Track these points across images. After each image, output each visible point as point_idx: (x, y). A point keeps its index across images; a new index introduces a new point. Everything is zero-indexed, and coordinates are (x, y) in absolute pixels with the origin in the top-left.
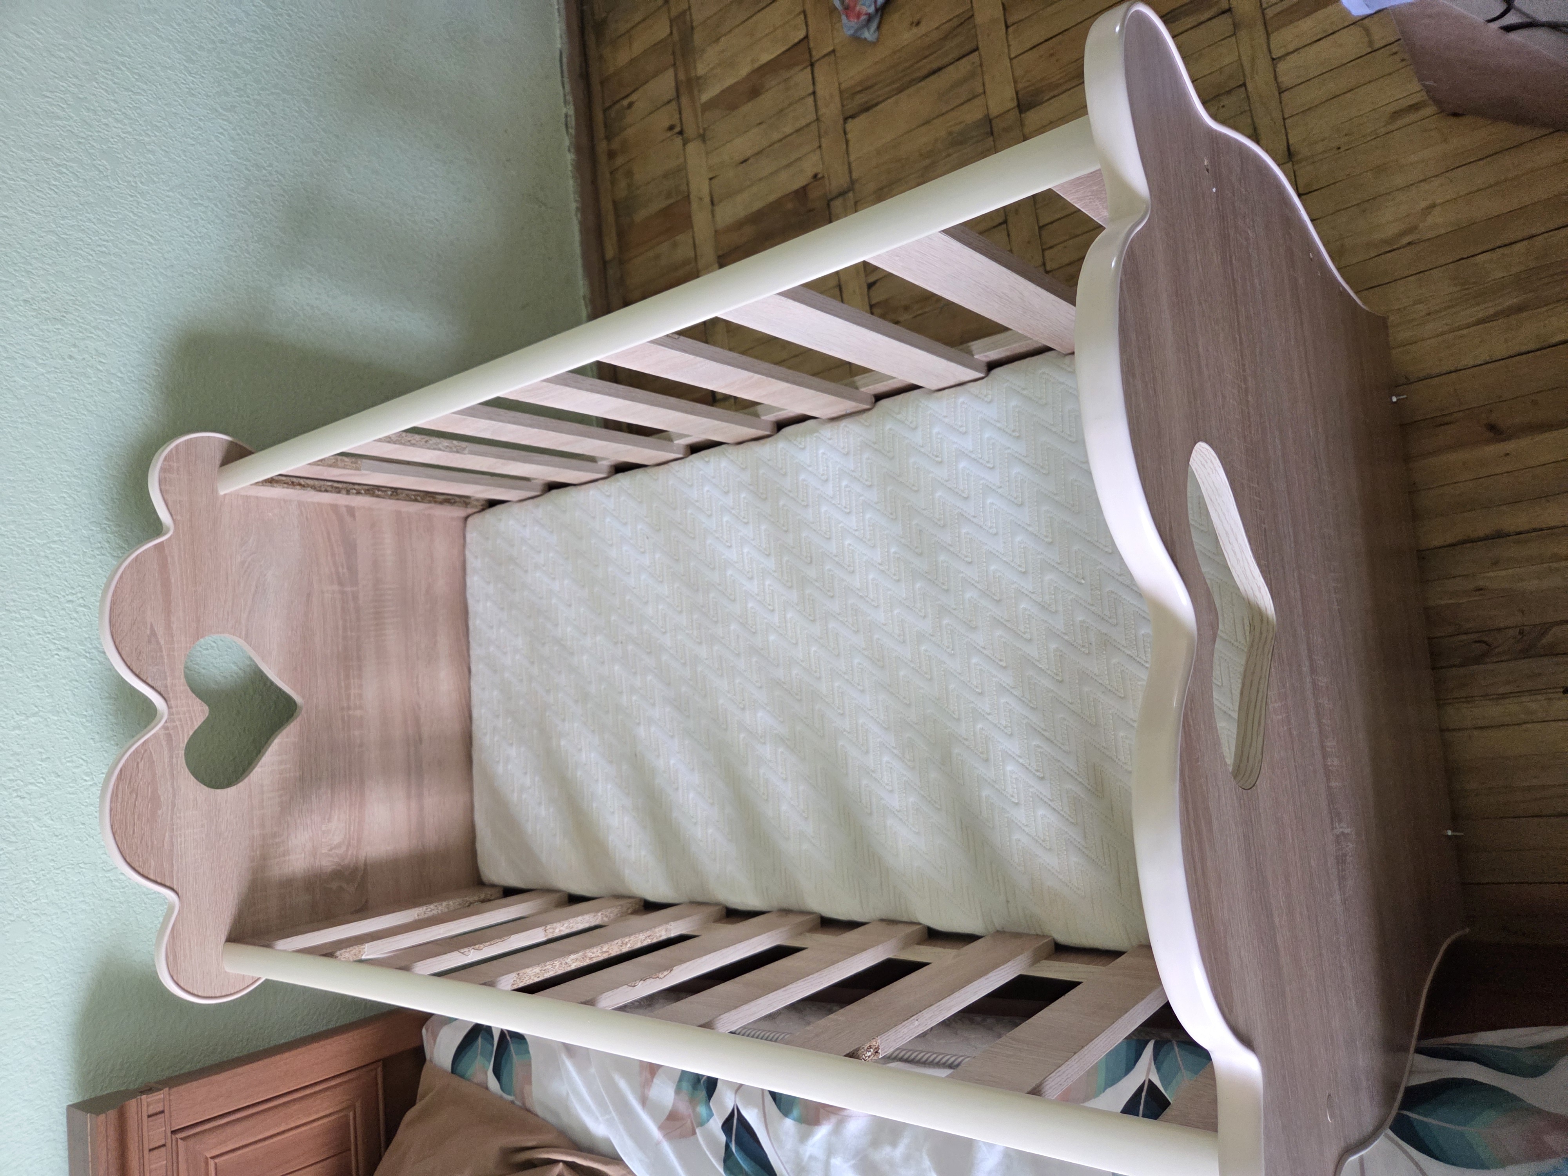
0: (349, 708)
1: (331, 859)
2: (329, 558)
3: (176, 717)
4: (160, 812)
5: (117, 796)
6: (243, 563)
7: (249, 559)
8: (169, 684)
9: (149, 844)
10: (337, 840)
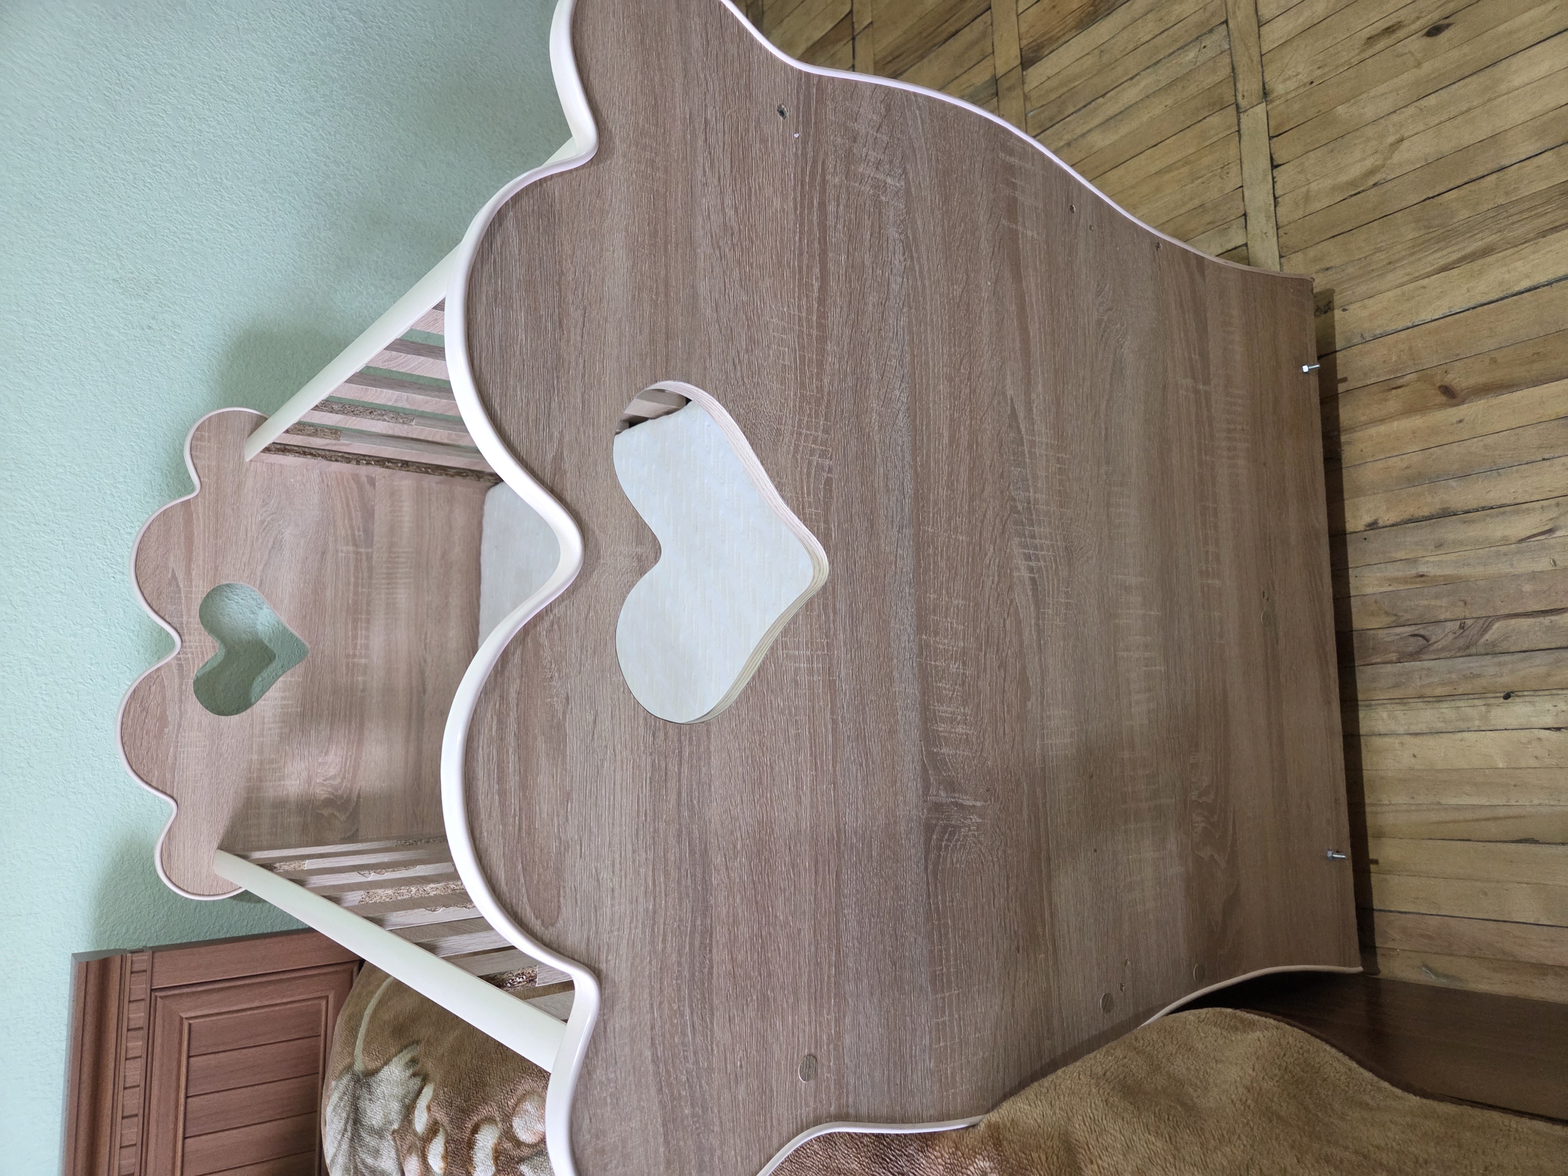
0: (354, 656)
1: (325, 788)
2: (346, 522)
3: (188, 650)
4: (166, 730)
5: (129, 712)
6: (263, 522)
7: (269, 519)
8: (184, 623)
9: (155, 756)
10: (332, 772)
